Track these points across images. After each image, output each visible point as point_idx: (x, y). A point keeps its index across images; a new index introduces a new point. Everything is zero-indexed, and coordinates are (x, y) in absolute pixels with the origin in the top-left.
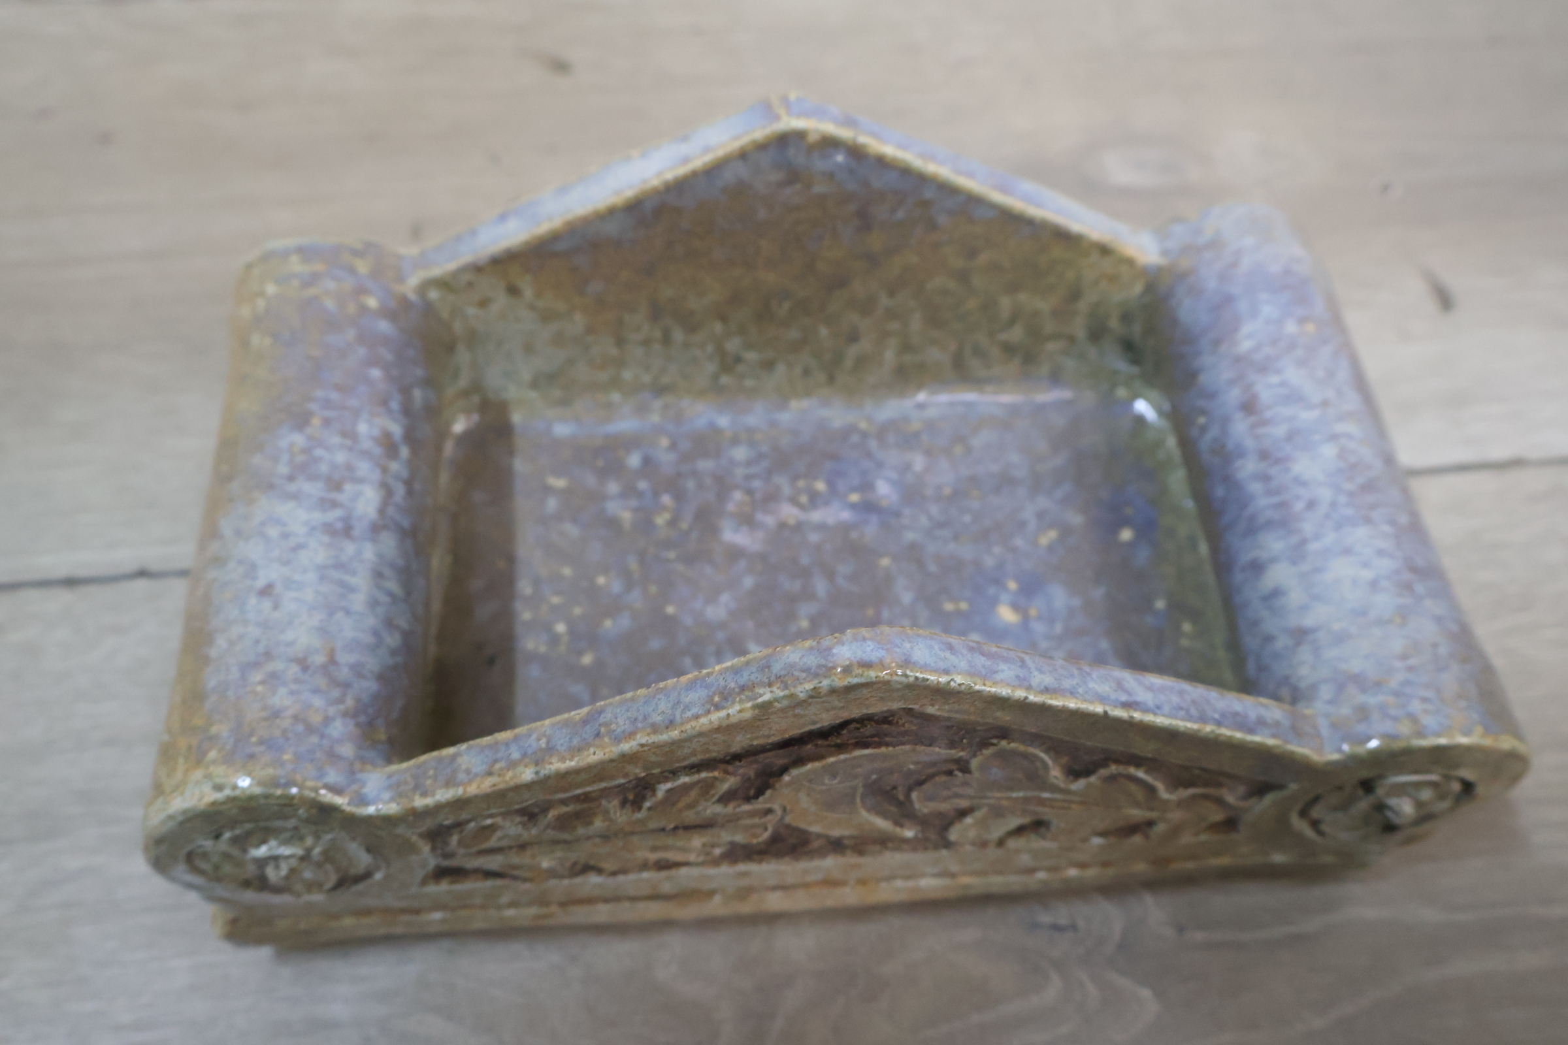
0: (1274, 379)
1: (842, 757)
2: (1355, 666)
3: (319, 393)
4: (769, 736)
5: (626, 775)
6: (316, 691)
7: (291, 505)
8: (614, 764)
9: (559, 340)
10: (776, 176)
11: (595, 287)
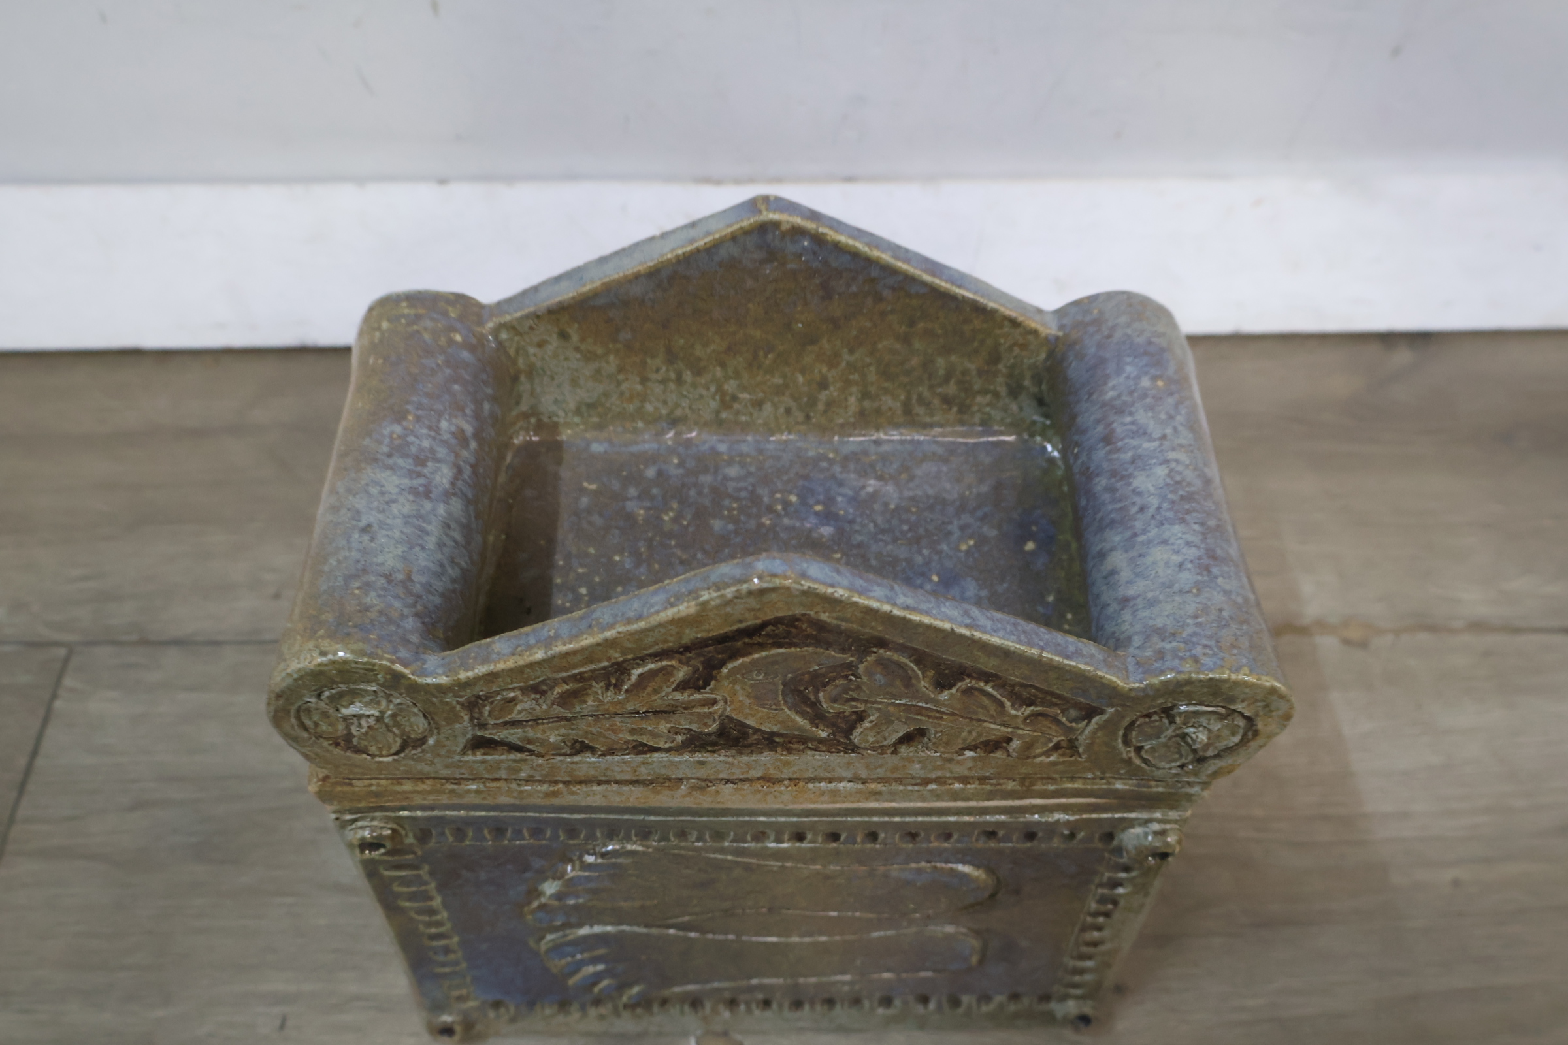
0: (1128, 419)
1: (764, 654)
2: (1160, 622)
3: (415, 399)
4: (709, 631)
5: (609, 659)
6: (397, 597)
7: (389, 472)
8: (600, 648)
9: (597, 375)
10: (759, 255)
11: (625, 335)
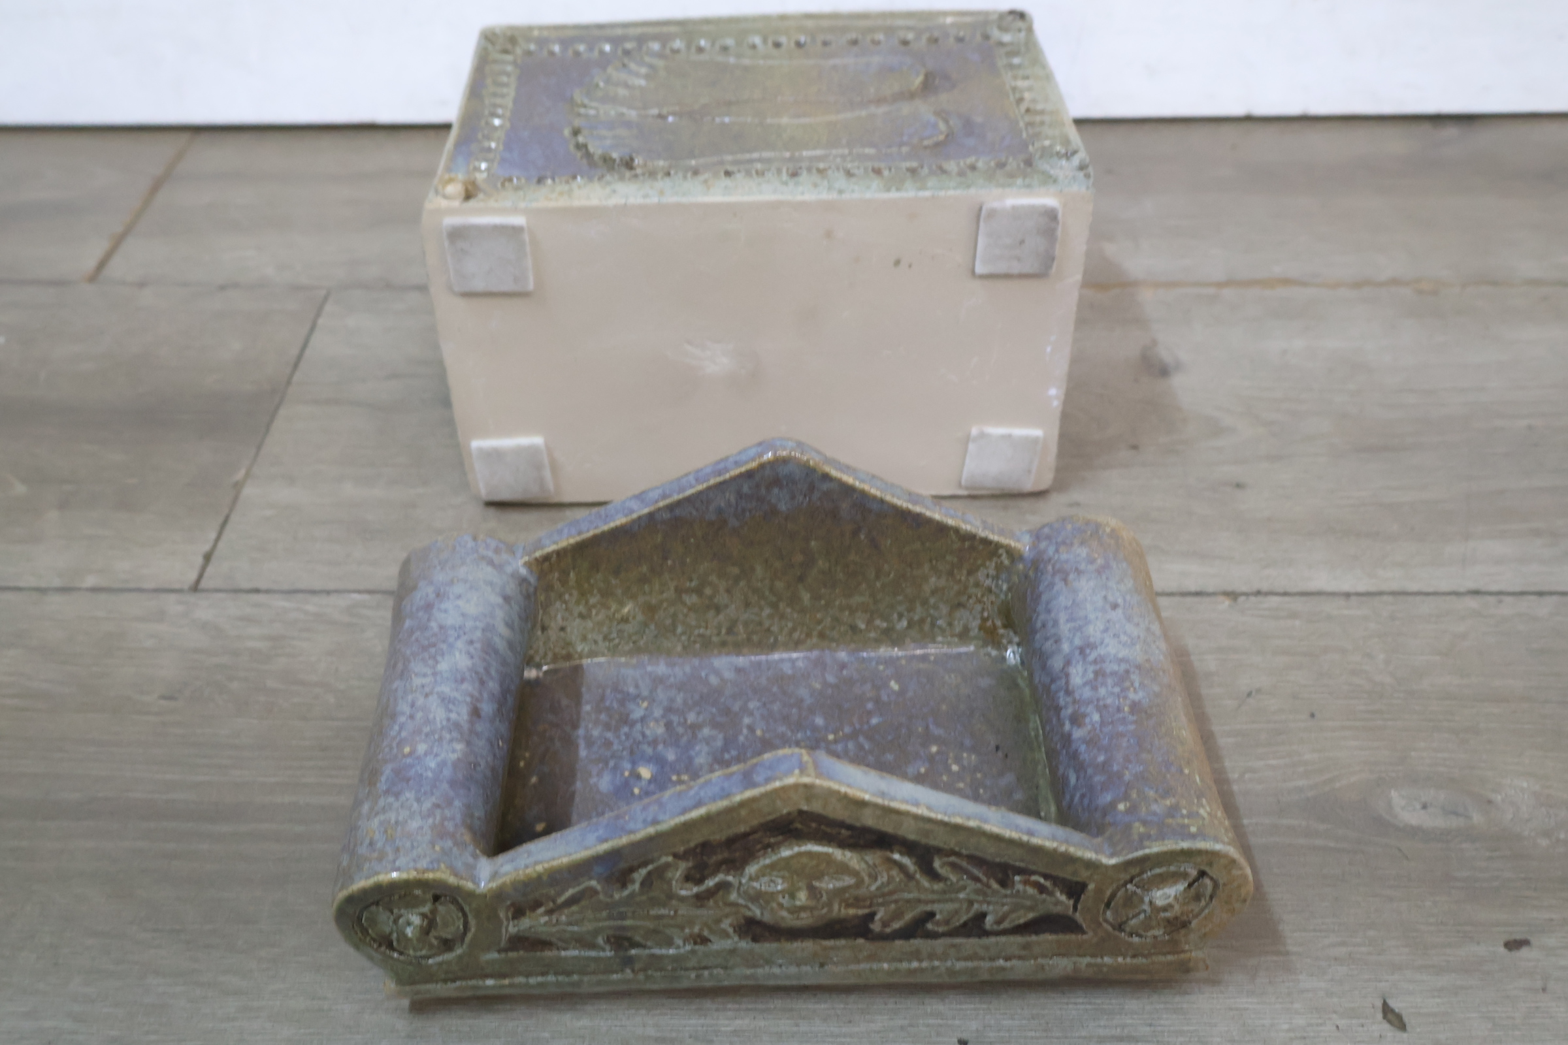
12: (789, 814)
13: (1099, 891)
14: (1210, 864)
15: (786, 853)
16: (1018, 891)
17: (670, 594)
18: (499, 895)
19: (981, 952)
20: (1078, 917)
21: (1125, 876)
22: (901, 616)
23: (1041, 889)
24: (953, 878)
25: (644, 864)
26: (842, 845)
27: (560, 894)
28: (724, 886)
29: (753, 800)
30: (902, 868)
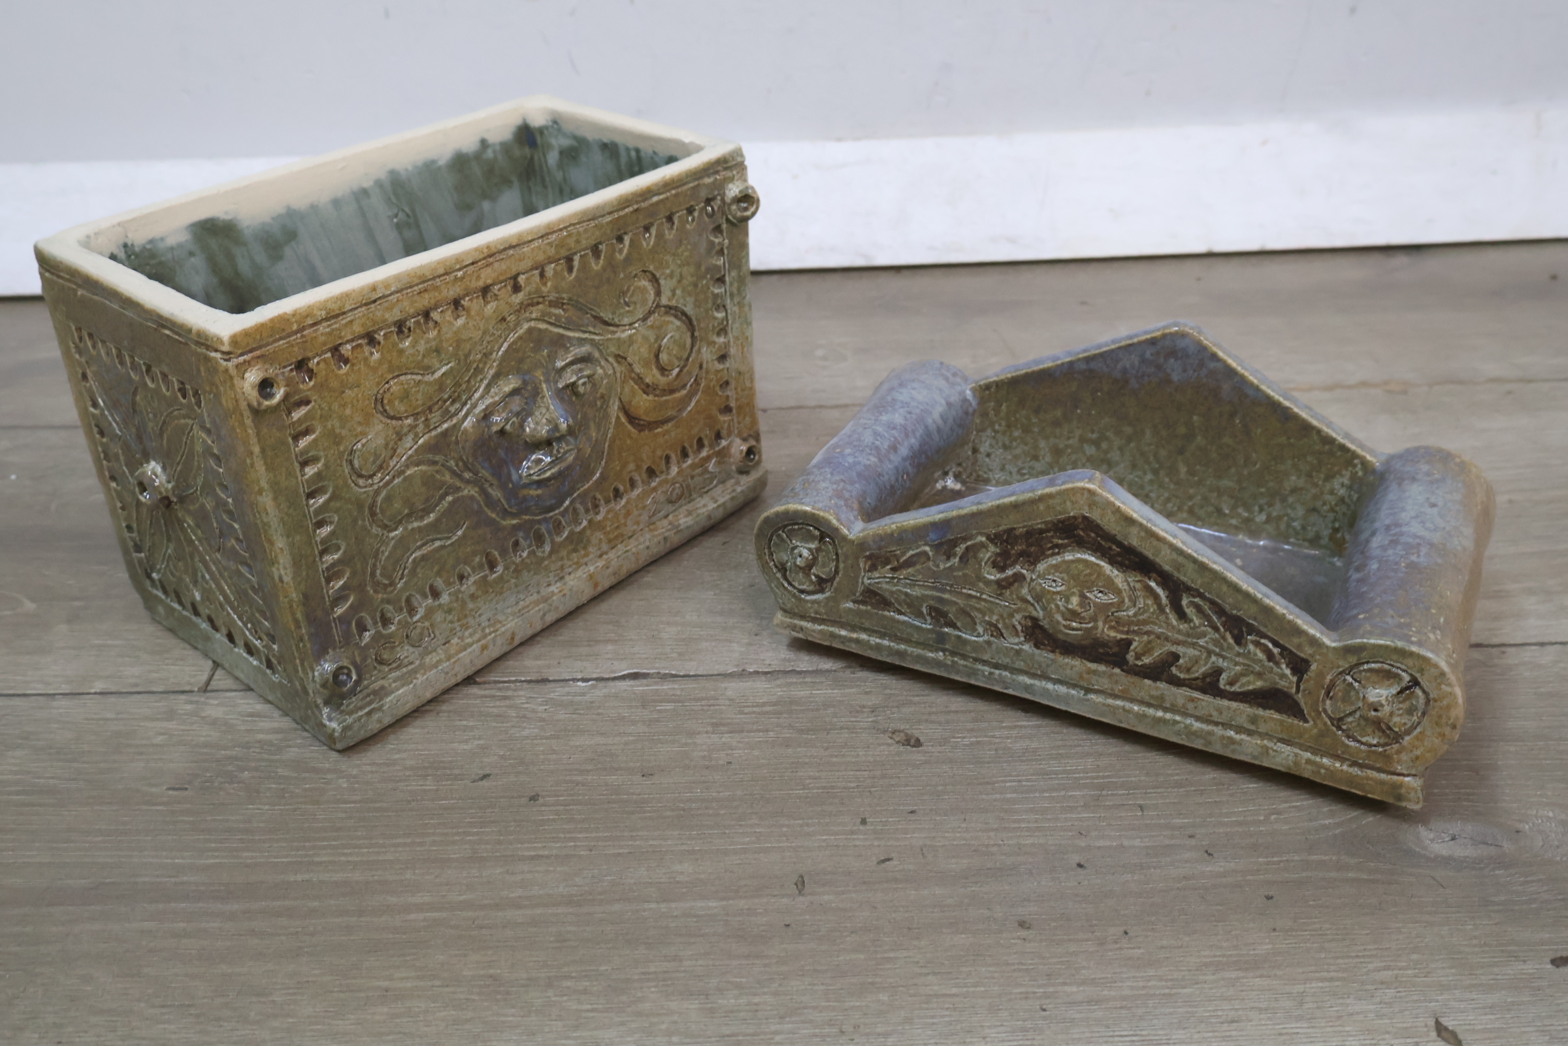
12: (1074, 518)
13: (1321, 675)
14: (1421, 671)
15: (1069, 557)
16: (1249, 652)
17: (1073, 441)
18: (862, 545)
19: (1216, 716)
20: (1300, 697)
21: (1343, 664)
22: (1261, 510)
23: (1270, 656)
24: (1197, 621)
25: (965, 539)
26: (1112, 562)
27: (904, 554)
28: (1018, 578)
29: (1050, 496)
30: (1156, 597)
